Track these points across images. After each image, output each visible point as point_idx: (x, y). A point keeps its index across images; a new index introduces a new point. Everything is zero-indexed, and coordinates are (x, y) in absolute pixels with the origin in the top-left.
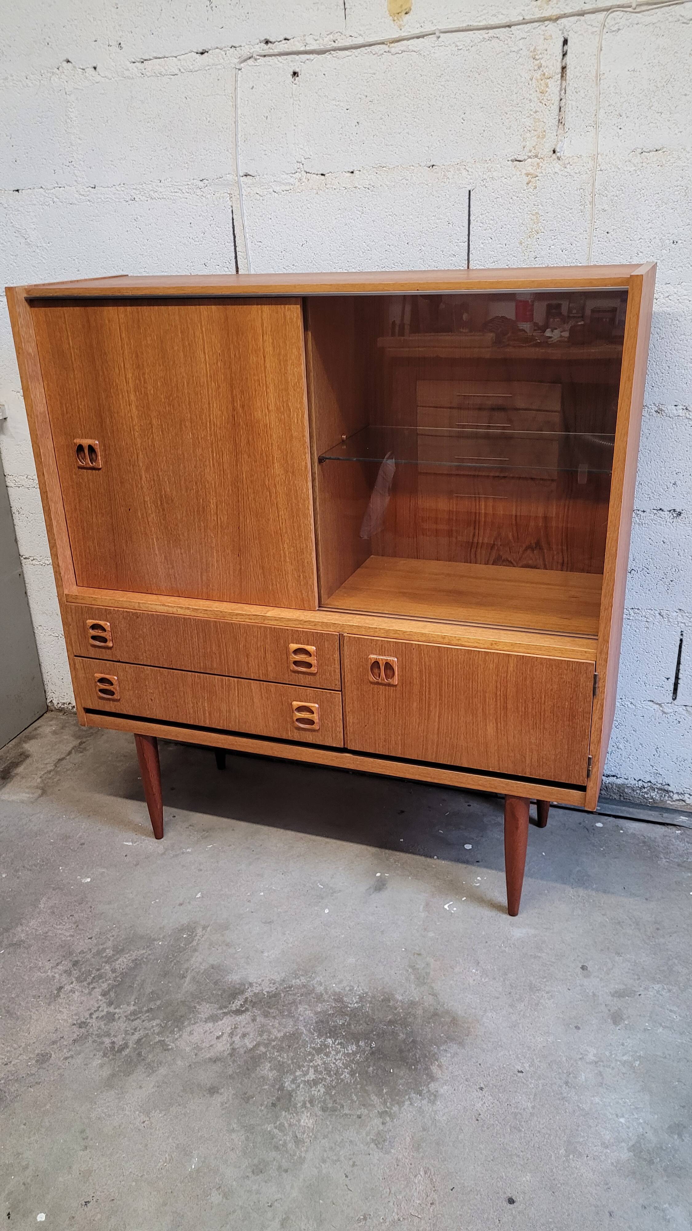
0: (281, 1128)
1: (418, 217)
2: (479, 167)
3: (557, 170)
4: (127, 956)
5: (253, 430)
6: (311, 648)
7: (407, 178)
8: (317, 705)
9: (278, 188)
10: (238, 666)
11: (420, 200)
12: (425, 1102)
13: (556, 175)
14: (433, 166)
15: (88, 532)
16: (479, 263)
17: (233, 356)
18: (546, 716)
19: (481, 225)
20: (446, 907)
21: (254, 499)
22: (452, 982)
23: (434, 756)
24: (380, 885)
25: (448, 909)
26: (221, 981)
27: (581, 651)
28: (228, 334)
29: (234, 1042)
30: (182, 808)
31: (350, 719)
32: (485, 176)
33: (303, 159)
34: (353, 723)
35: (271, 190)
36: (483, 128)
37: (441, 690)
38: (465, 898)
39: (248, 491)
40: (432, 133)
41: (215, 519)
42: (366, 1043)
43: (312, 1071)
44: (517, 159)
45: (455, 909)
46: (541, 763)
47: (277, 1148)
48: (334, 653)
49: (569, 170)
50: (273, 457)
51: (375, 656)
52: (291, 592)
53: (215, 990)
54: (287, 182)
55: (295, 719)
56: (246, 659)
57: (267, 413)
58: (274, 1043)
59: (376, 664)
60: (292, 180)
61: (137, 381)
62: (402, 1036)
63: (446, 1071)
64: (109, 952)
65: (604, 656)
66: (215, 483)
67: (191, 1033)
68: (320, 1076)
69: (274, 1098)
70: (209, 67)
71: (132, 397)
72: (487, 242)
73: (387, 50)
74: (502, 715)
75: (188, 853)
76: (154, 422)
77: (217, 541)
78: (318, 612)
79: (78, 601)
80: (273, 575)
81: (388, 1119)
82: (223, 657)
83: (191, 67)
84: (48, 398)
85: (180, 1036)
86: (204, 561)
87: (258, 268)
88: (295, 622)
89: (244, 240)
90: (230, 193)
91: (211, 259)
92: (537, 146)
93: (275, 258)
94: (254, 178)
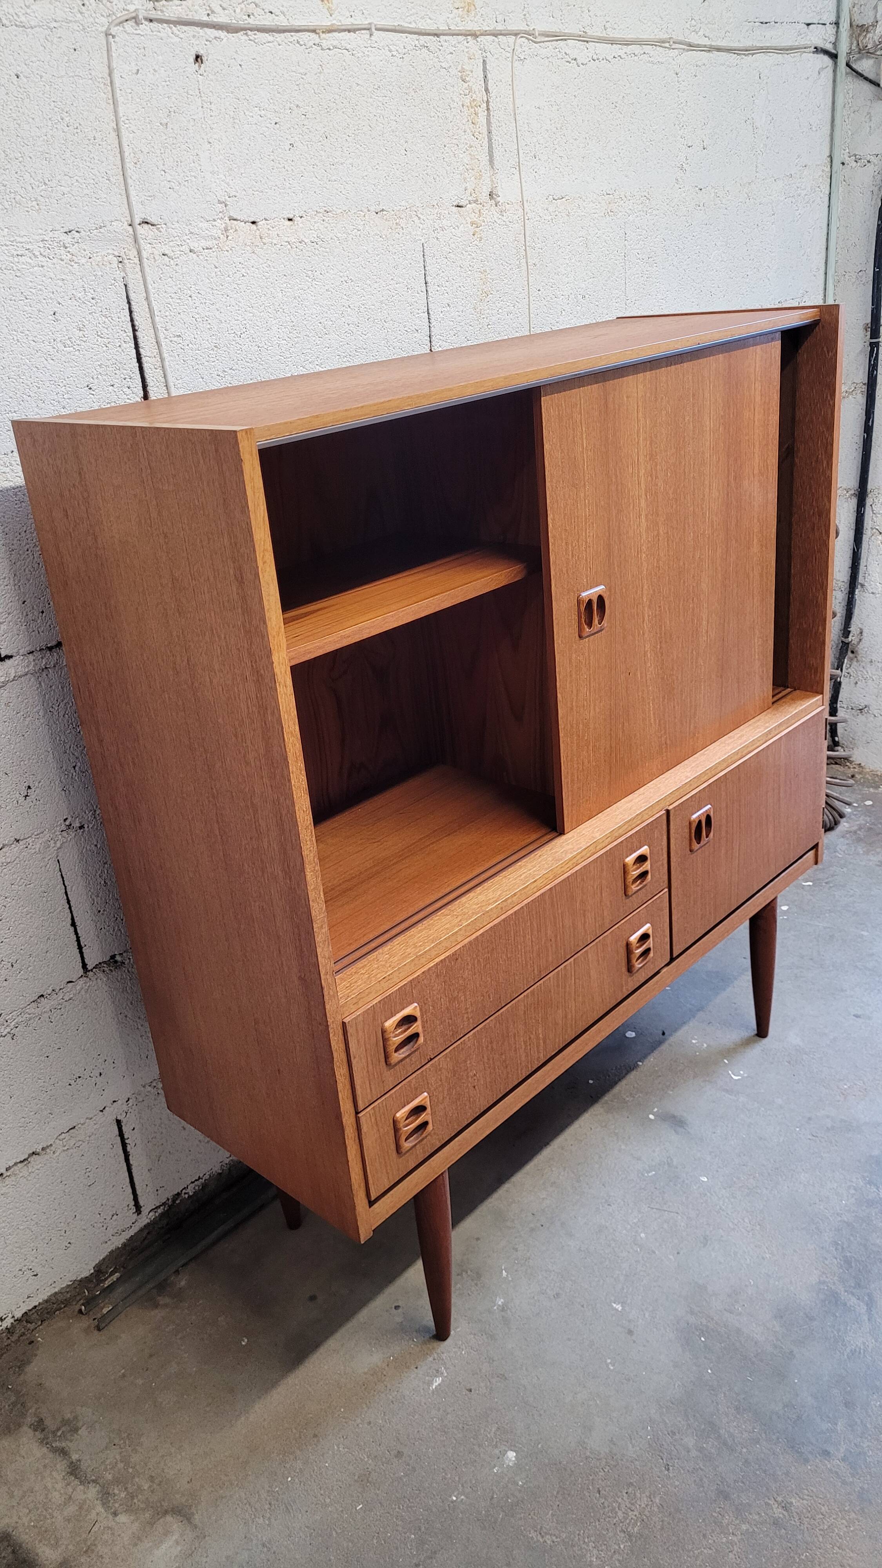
1: (376, 282)
2: (429, 213)
3: (496, 219)
6: (645, 850)
8: (650, 925)
9: (196, 245)
13: (496, 224)
14: (382, 211)
19: (439, 289)
20: (736, 1077)
24: (674, 1120)
25: (740, 1077)
31: (675, 917)
32: (436, 226)
33: (227, 197)
34: (678, 919)
35: (186, 248)
36: (426, 163)
38: (724, 1061)
40: (377, 167)
44: (460, 204)
45: (741, 1072)
48: (662, 840)
51: (696, 815)
54: (210, 234)
55: (635, 960)
56: (583, 919)
59: (698, 826)
60: (213, 232)
70: (55, 25)
72: (446, 310)
73: (317, 41)
75: (505, 1304)
79: (362, 1001)
82: (559, 937)
87: (180, 381)
88: (626, 827)
89: (153, 336)
90: (118, 254)
91: (99, 376)
92: (476, 189)
93: (204, 361)
94: (158, 229)
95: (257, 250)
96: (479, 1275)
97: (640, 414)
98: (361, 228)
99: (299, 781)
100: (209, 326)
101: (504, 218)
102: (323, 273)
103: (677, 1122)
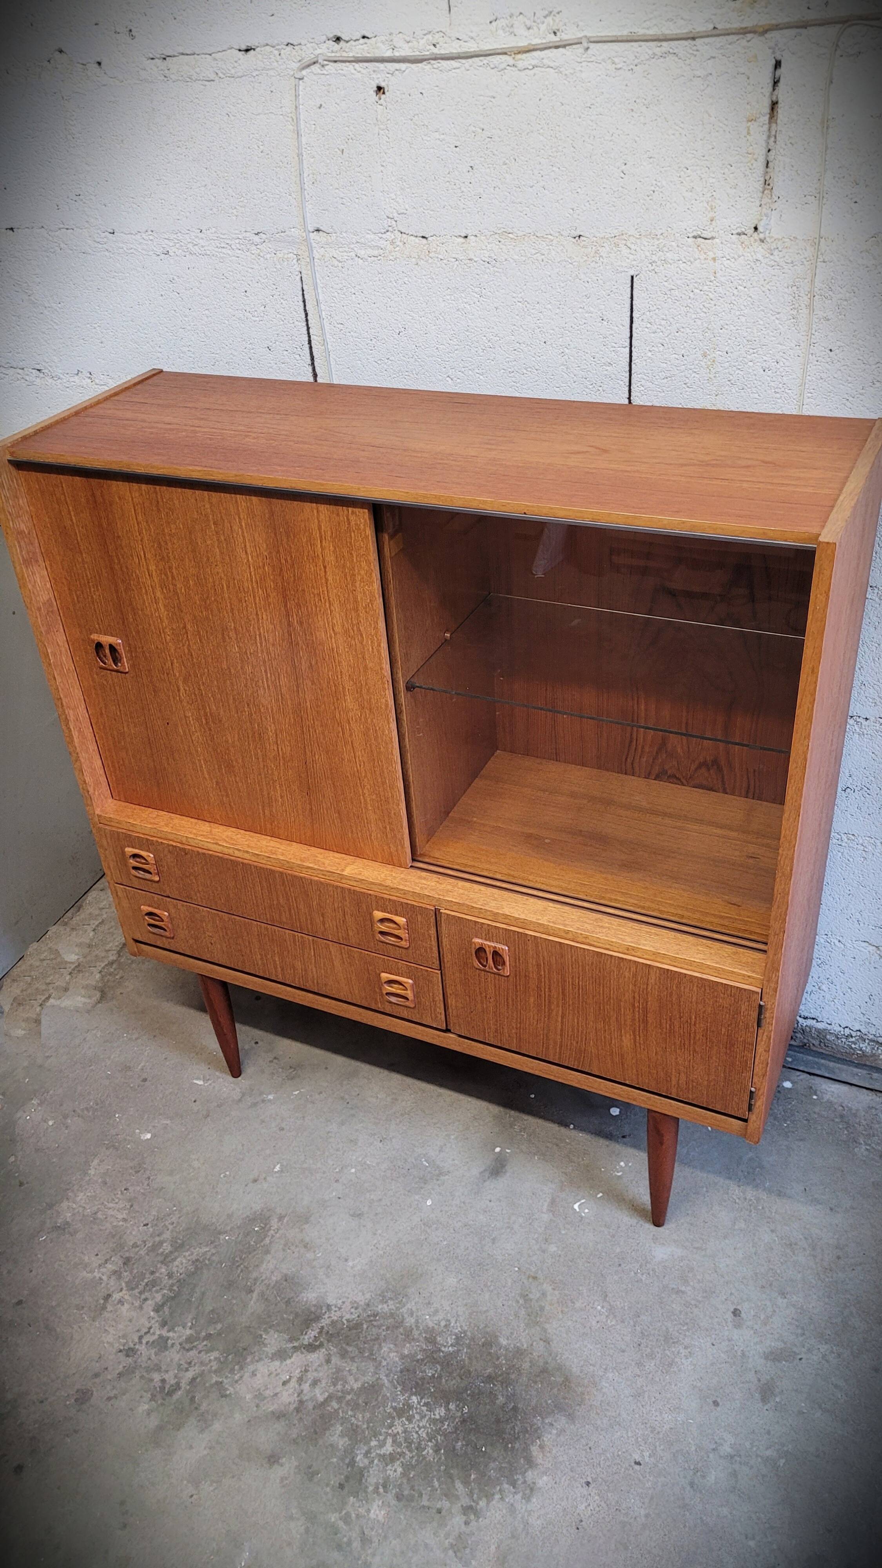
0: (346, 1519)
1: (559, 308)
2: (646, 244)
3: (759, 257)
4: (187, 1254)
5: (315, 653)
6: (402, 920)
7: (543, 252)
8: (410, 981)
9: (363, 252)
10: (311, 923)
11: (562, 285)
12: (518, 1497)
13: (758, 264)
14: (580, 236)
15: (119, 742)
16: (645, 377)
17: (283, 561)
18: (697, 1038)
19: (649, 325)
20: (576, 1206)
21: (323, 734)
22: (570, 1323)
23: (557, 1057)
24: (497, 1168)
25: (578, 1210)
26: (294, 1301)
27: (744, 975)
28: (275, 534)
29: (302, 1391)
30: (266, 1030)
31: (451, 1001)
32: (654, 258)
33: (395, 215)
34: (456, 1007)
35: (353, 254)
36: (653, 188)
37: (564, 990)
38: (601, 1194)
39: (314, 723)
40: (579, 190)
41: (276, 749)
42: (457, 1406)
43: (389, 1440)
44: (702, 236)
45: (586, 1211)
46: (691, 1086)
47: (339, 1547)
48: (429, 929)
49: (777, 259)
50: (344, 688)
51: (480, 941)
52: (376, 843)
53: (286, 1313)
54: (376, 244)
55: (384, 992)
56: (321, 918)
57: (333, 635)
58: (349, 1397)
59: (480, 950)
60: (382, 243)
61: (163, 576)
62: (501, 1400)
63: (548, 1455)
64: (167, 1247)
65: (773, 985)
66: (272, 707)
67: (254, 1374)
68: (399, 1450)
69: (343, 1477)
70: (257, 73)
71: (158, 594)
72: (656, 349)
73: (511, 62)
74: (641, 1028)
75: (270, 1101)
76: (188, 626)
77: (279, 773)
78: (411, 870)
79: (112, 824)
80: (353, 821)
81: (472, 1517)
82: (292, 911)
83: (233, 71)
84: (53, 581)
85: (241, 1377)
86: (265, 793)
88: (379, 887)
89: (319, 320)
90: (295, 253)
91: (276, 342)
94: (329, 236)
103: (496, 1171)
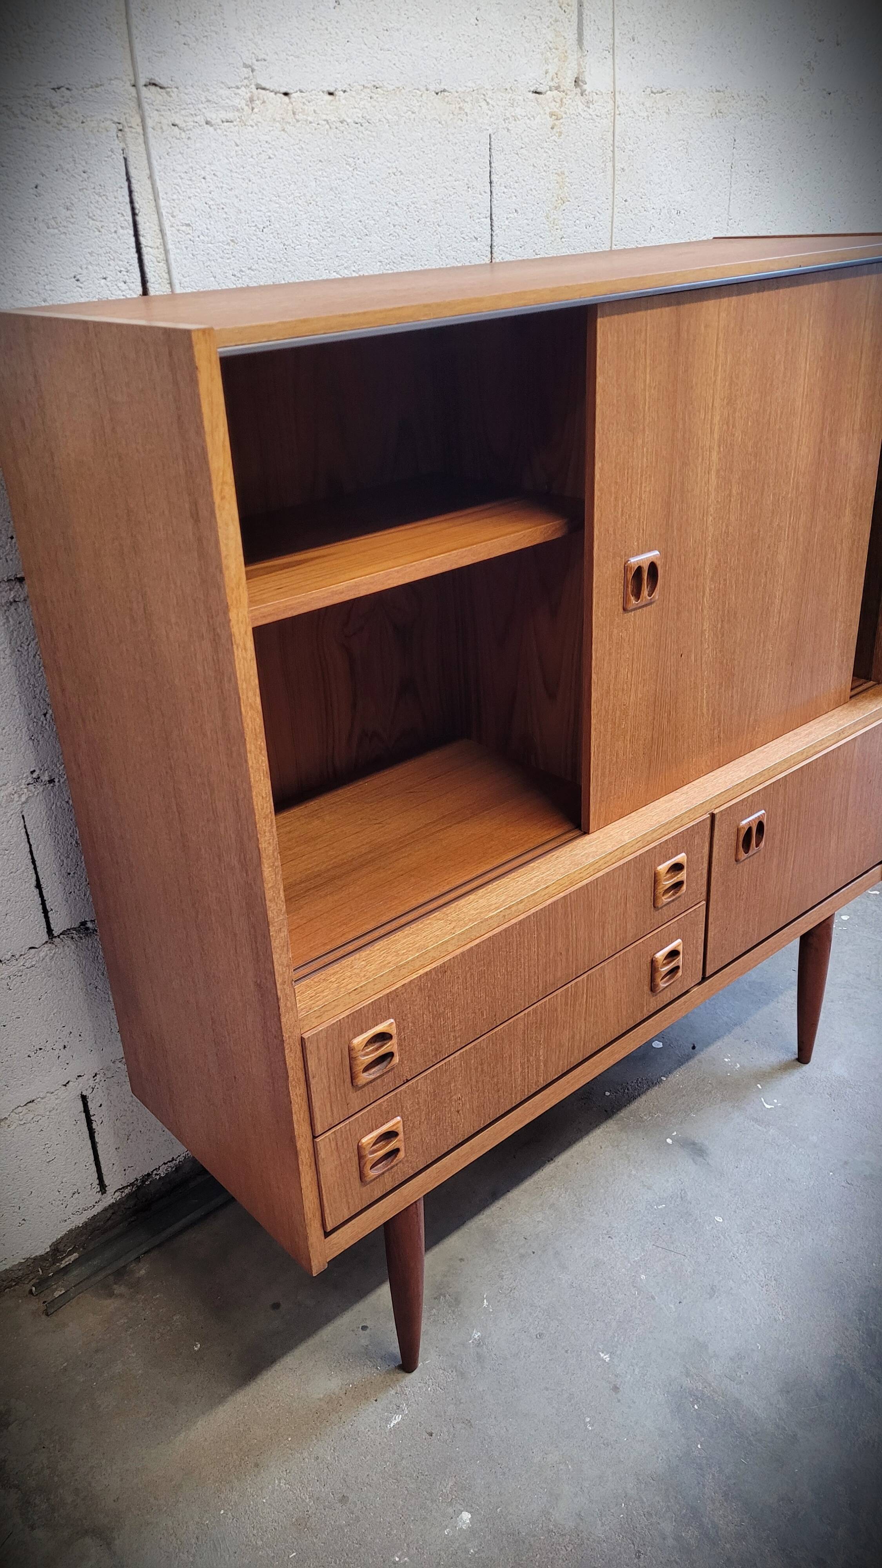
1: (431, 177)
2: (500, 98)
3: (580, 110)
6: (683, 857)
7: (414, 109)
8: (683, 940)
10: (589, 950)
14: (443, 91)
20: (768, 1106)
24: (694, 1148)
25: (773, 1107)
31: (711, 932)
32: (507, 114)
33: (254, 61)
35: (202, 119)
36: (501, 37)
40: (441, 37)
44: (538, 90)
45: (775, 1101)
48: (703, 848)
51: (748, 820)
54: (231, 103)
55: (659, 979)
56: (601, 931)
59: (748, 833)
60: (238, 102)
72: (512, 216)
79: (327, 1016)
82: (571, 951)
87: (187, 279)
88: (661, 831)
89: (156, 222)
90: (117, 120)
91: (90, 267)
92: (559, 73)
93: (217, 257)
94: (168, 93)
95: (288, 128)
96: (457, 1302)
97: (720, 349)
98: (416, 110)
99: (258, 762)
100: (225, 216)
101: (590, 111)
102: (366, 161)
103: (697, 1150)
